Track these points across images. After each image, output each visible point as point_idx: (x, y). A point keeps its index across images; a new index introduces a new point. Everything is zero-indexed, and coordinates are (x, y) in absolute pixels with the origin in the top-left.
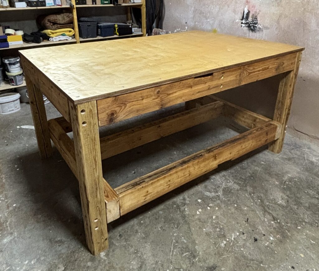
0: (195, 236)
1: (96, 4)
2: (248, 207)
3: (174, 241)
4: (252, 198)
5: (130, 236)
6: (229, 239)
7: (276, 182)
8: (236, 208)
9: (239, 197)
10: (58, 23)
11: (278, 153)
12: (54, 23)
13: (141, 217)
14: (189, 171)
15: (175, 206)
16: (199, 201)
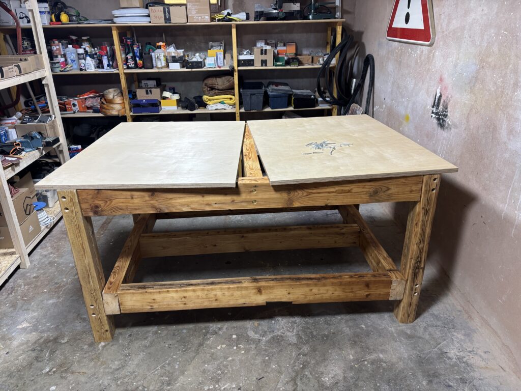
0: (191, 367)
1: (266, 65)
2: (279, 366)
3: (167, 362)
4: (297, 359)
5: (137, 339)
6: (219, 386)
7: (351, 356)
8: (264, 361)
9: (282, 352)
10: (216, 88)
11: (403, 323)
12: (212, 89)
13: (163, 327)
14: (216, 295)
15: (204, 331)
16: (234, 336)
